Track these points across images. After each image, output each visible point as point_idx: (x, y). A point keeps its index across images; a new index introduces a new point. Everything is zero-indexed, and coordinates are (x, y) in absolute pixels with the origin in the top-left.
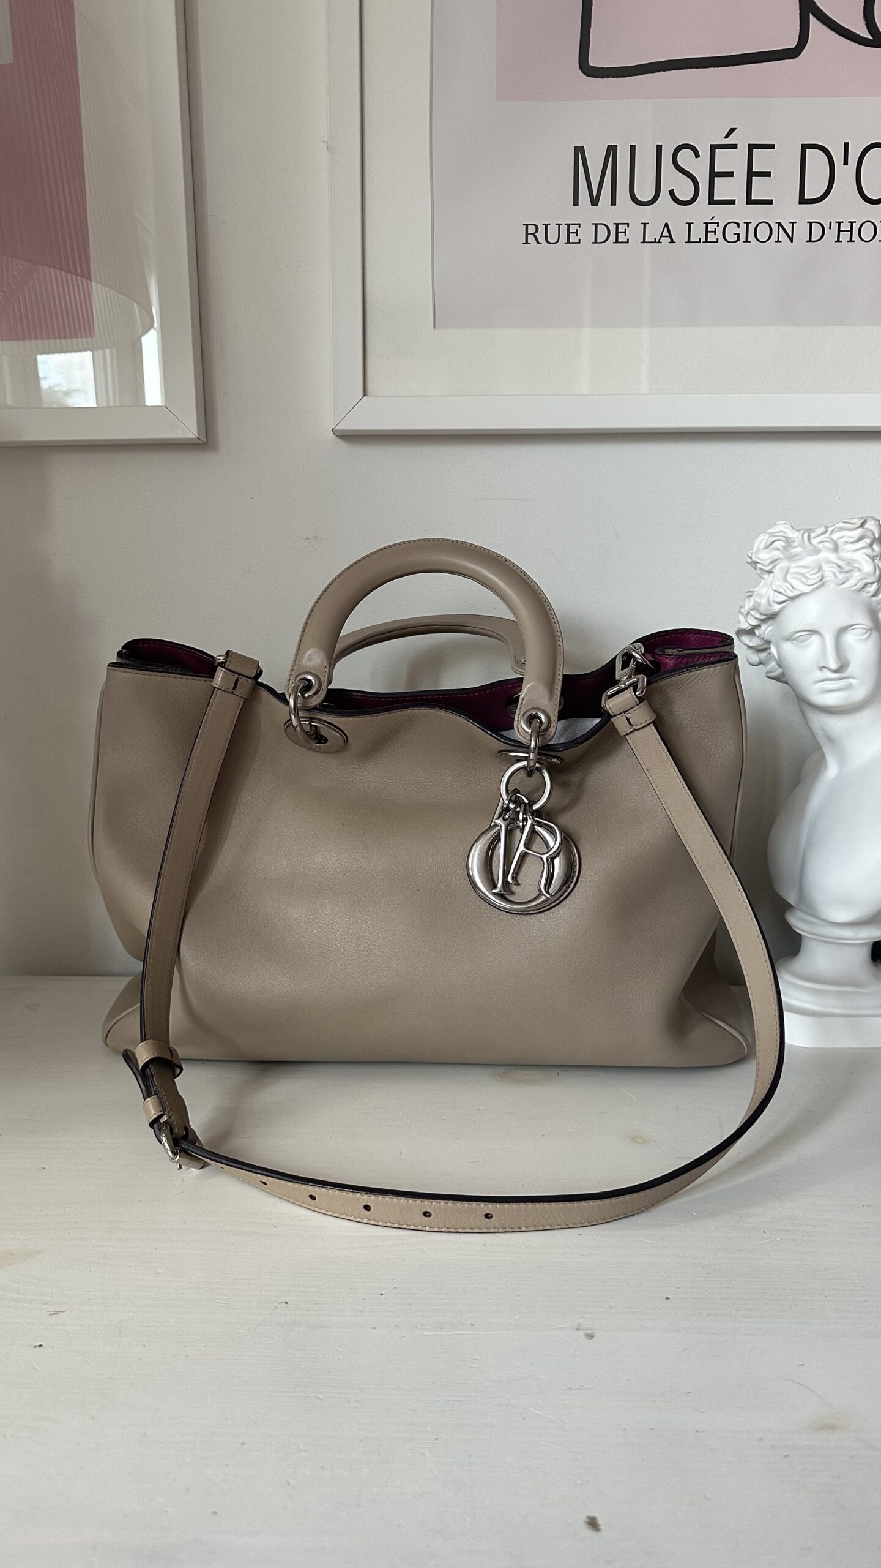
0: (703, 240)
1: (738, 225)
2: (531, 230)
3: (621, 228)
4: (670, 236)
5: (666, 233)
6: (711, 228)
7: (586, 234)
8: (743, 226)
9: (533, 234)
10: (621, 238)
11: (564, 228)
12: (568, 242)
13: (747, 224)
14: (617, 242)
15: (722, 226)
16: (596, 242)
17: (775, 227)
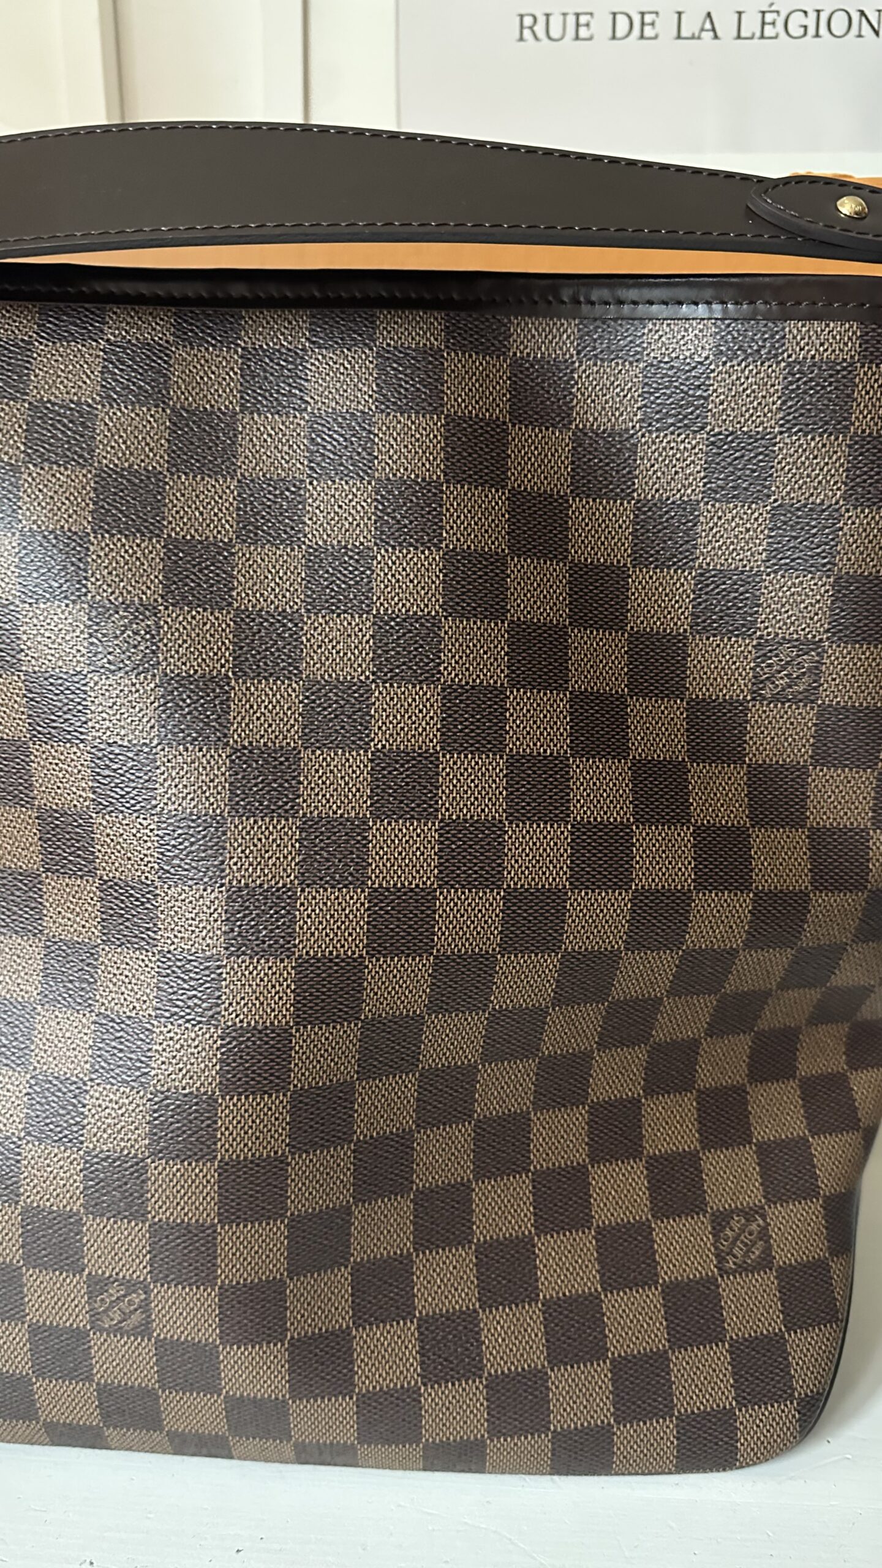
0: (758, 34)
1: (805, 12)
2: (528, 21)
3: (648, 18)
4: (714, 30)
5: (708, 26)
6: (769, 18)
7: (601, 26)
8: (812, 16)
9: (531, 28)
10: (648, 31)
11: (571, 20)
12: (577, 38)
13: (818, 11)
14: (642, 37)
15: (783, 15)
16: (614, 37)
17: (855, 17)
